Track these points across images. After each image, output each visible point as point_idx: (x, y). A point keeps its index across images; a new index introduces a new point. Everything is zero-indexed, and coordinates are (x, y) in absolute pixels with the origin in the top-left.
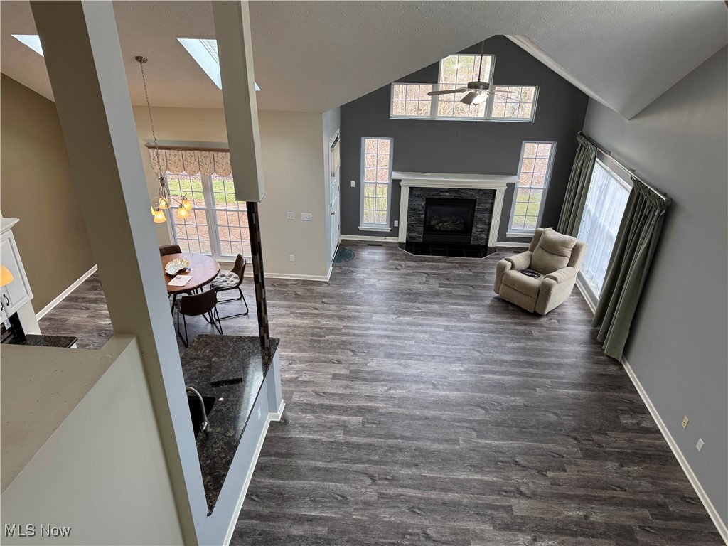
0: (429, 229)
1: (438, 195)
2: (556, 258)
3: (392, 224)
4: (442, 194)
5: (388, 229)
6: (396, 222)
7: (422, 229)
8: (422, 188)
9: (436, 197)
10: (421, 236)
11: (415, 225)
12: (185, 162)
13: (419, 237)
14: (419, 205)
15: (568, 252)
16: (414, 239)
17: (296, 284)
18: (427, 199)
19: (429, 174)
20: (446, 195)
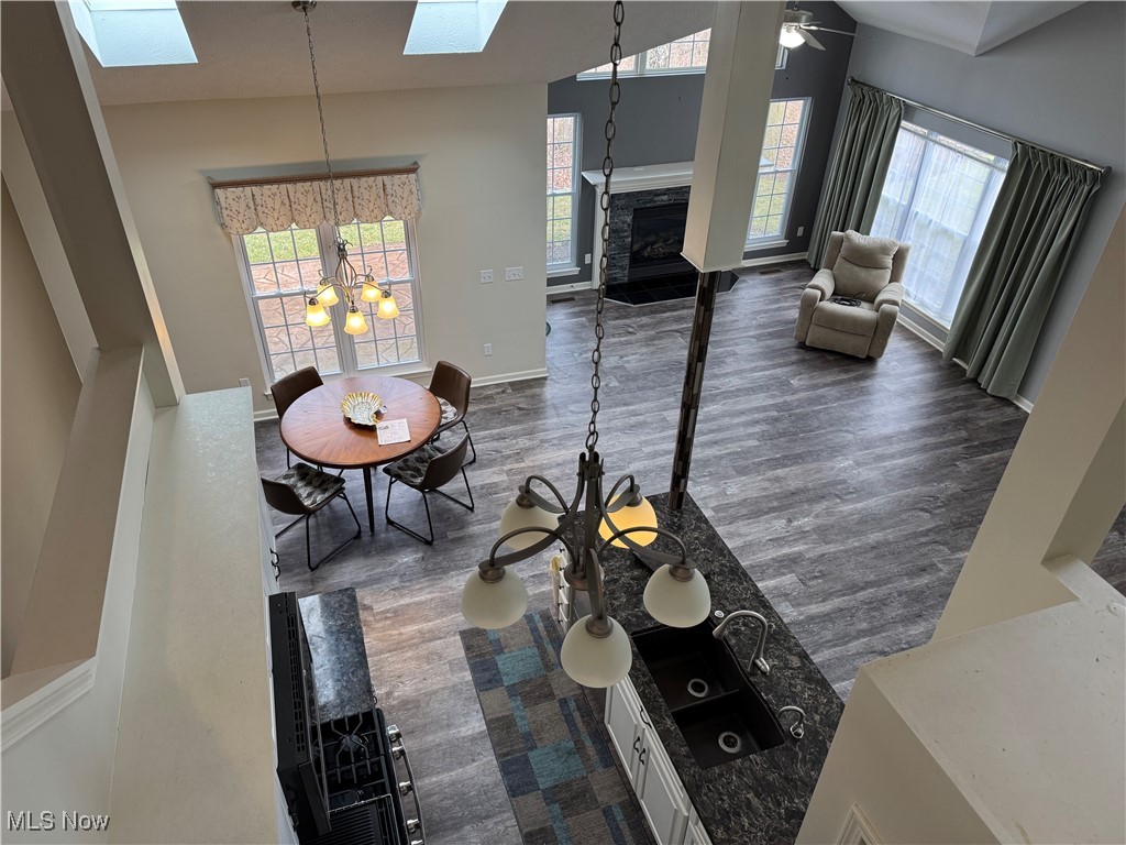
0: (636, 259)
1: (651, 201)
2: (875, 272)
3: (580, 261)
4: (656, 199)
5: (576, 270)
6: (588, 256)
7: (627, 262)
8: (627, 194)
9: (648, 205)
10: (626, 272)
11: (616, 256)
12: (294, 206)
13: (623, 276)
14: (623, 222)
15: (889, 262)
16: (615, 279)
17: (503, 392)
18: (635, 210)
19: (641, 169)
20: (663, 201)
